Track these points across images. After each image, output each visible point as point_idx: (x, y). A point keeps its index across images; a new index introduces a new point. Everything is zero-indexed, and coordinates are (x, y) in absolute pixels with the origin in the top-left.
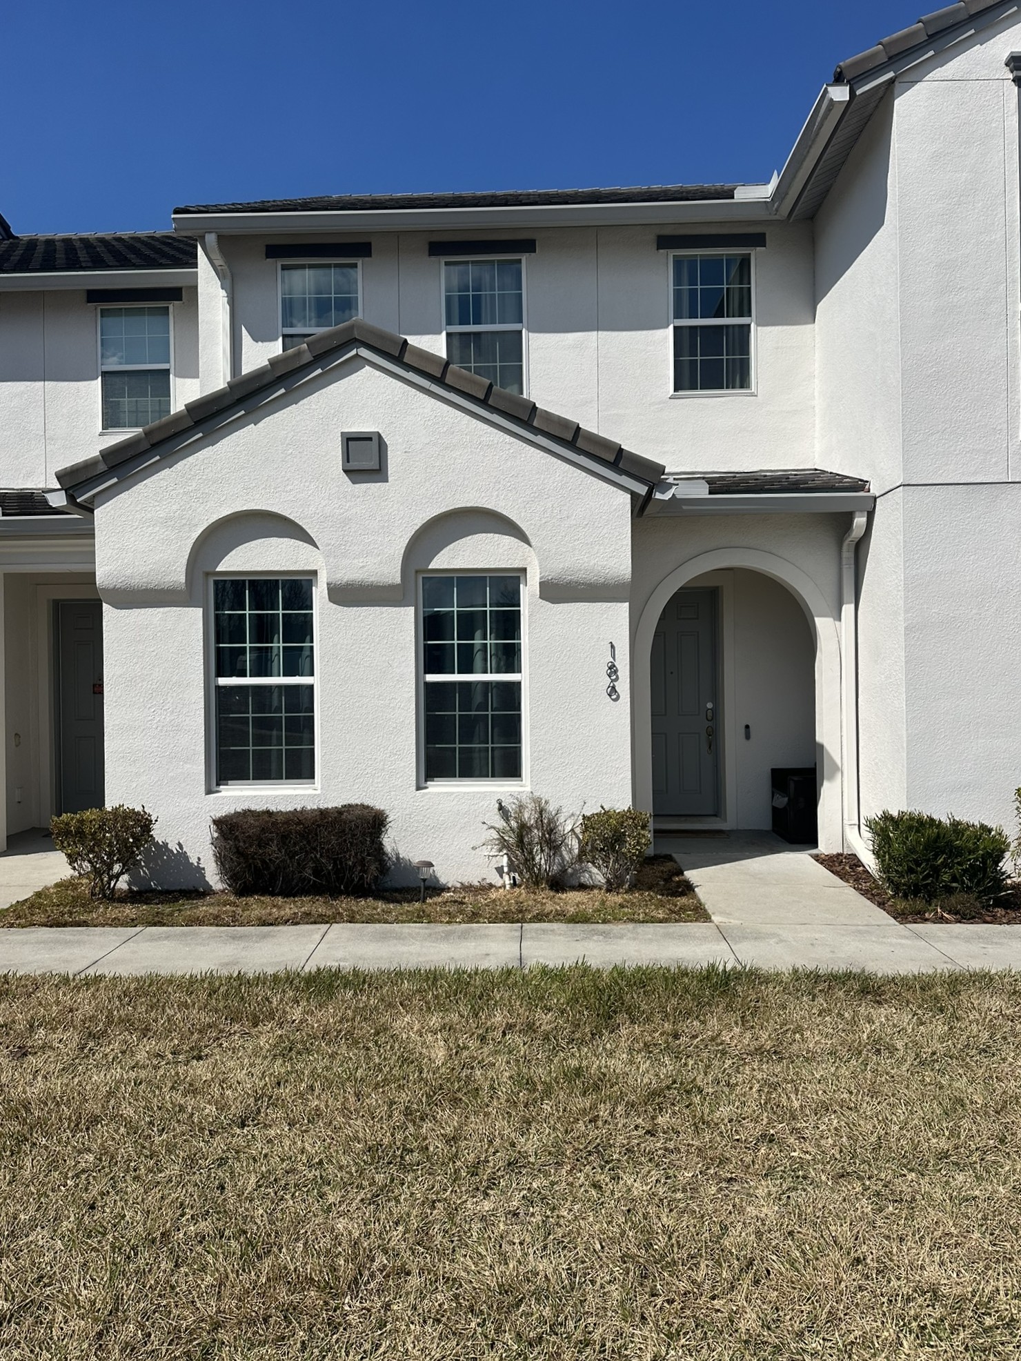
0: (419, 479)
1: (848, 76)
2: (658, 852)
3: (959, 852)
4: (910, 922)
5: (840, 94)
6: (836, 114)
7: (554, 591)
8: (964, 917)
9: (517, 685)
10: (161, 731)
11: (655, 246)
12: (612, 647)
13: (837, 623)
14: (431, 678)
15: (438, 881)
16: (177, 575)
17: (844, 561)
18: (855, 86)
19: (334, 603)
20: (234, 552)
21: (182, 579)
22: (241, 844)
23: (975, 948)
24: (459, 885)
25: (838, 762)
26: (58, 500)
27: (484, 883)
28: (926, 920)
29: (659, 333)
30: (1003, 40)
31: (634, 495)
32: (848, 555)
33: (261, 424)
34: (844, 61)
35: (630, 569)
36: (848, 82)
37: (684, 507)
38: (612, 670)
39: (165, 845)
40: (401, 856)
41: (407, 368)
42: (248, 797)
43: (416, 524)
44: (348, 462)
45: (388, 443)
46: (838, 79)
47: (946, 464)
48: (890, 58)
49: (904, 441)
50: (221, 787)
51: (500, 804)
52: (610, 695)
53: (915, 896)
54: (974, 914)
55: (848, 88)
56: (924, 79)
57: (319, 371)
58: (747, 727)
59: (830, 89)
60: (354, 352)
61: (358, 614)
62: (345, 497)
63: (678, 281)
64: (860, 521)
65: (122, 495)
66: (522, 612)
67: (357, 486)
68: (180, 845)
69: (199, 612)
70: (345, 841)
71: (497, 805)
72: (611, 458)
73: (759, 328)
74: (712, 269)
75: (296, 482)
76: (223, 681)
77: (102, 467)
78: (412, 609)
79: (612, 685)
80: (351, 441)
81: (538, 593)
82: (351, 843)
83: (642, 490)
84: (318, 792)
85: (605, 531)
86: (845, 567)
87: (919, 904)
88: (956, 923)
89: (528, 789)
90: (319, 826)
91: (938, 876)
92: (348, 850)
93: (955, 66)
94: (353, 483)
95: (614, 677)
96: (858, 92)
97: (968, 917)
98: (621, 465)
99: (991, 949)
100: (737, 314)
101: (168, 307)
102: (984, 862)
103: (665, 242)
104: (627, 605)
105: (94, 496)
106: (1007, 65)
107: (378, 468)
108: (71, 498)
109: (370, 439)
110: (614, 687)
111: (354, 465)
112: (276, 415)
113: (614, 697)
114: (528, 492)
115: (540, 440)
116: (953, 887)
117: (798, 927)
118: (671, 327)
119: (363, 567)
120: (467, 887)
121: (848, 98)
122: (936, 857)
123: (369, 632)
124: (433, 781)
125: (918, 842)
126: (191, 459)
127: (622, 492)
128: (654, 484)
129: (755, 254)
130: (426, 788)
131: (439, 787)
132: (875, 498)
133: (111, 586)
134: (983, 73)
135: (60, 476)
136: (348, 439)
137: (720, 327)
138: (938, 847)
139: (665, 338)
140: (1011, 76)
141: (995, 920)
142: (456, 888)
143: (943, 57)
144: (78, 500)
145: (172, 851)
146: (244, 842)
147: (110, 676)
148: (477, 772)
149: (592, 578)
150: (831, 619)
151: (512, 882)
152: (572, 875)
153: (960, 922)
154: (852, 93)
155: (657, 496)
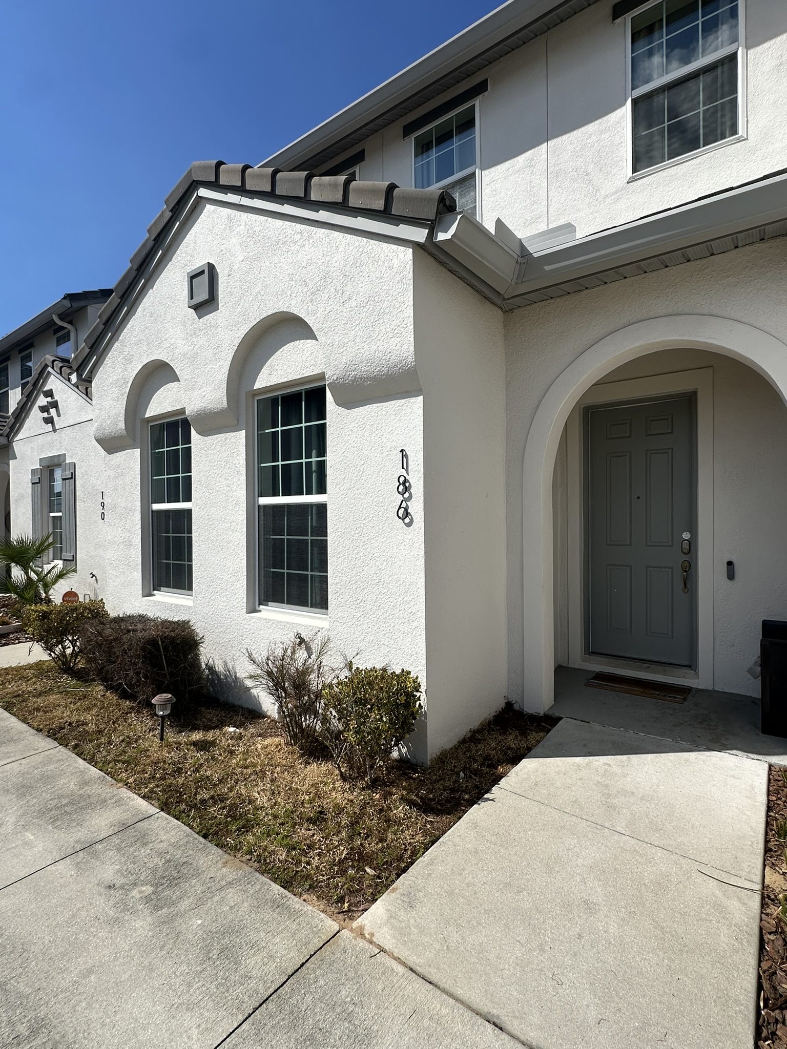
0: (237, 299)
2: (552, 712)
9: (322, 507)
11: (611, 18)
12: (403, 455)
14: (264, 501)
19: (199, 434)
20: (153, 399)
21: (122, 425)
31: (417, 248)
33: (155, 287)
37: (547, 268)
38: (405, 486)
40: (237, 675)
41: (224, 190)
43: (235, 345)
44: (192, 298)
45: (218, 270)
50: (155, 592)
52: (402, 519)
57: (178, 224)
58: (730, 564)
60: (195, 195)
61: (212, 442)
62: (196, 334)
65: (101, 368)
69: (137, 454)
72: (382, 204)
73: (750, 52)
76: (156, 507)
77: (87, 350)
78: (243, 432)
79: (404, 505)
80: (193, 279)
81: (332, 398)
83: (422, 236)
84: (192, 605)
94: (199, 318)
95: (406, 496)
98: (394, 212)
103: (622, 8)
104: (420, 398)
105: (90, 372)
107: (211, 298)
108: (80, 376)
109: (204, 271)
110: (406, 509)
111: (196, 301)
112: (162, 275)
113: (407, 521)
115: (323, 215)
118: (629, 101)
119: (205, 395)
123: (221, 459)
124: (267, 605)
126: (125, 330)
127: (402, 248)
128: (433, 222)
130: (259, 611)
137: (694, 74)
149: (375, 371)
155: (441, 236)
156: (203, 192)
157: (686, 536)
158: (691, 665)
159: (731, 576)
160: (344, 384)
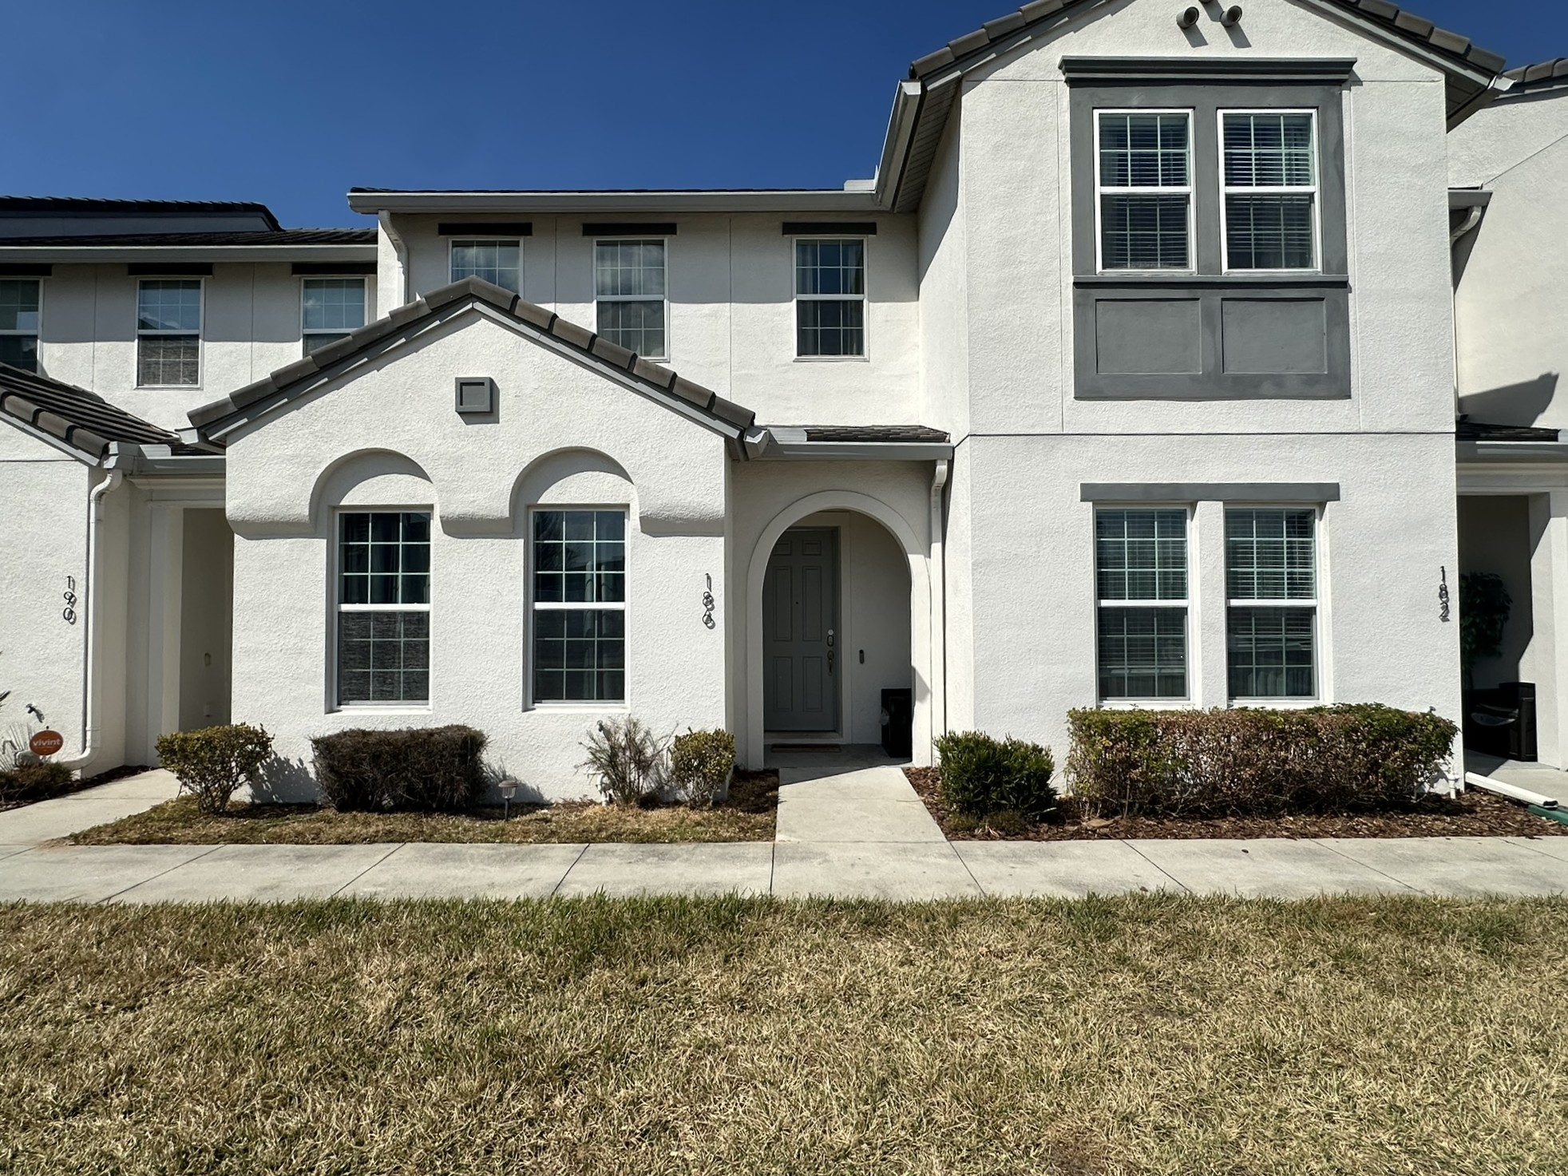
0: (527, 421)
1: (920, 73)
2: (768, 767)
3: (1008, 771)
4: (959, 839)
5: (913, 89)
6: (913, 108)
7: (656, 526)
8: (1008, 834)
9: (621, 613)
10: (285, 653)
11: (781, 231)
12: (709, 578)
13: (928, 559)
14: (540, 606)
15: (542, 797)
16: (301, 509)
17: (933, 505)
18: (926, 83)
19: (449, 535)
20: (356, 488)
21: (306, 512)
22: (336, 763)
23: (1004, 869)
24: (561, 801)
25: (929, 685)
26: (191, 438)
27: (585, 800)
28: (974, 836)
29: (784, 306)
30: (1056, 46)
31: (728, 439)
32: (936, 499)
34: (916, 60)
35: (723, 506)
36: (921, 78)
37: (786, 454)
38: (709, 600)
39: (287, 761)
41: (518, 321)
42: (364, 716)
43: (524, 462)
44: (461, 404)
45: (500, 387)
46: (913, 77)
47: (1009, 417)
48: (957, 59)
49: (970, 396)
50: (342, 707)
51: (601, 725)
52: (706, 624)
53: (969, 812)
54: (1017, 830)
55: (919, 84)
56: (990, 78)
57: (438, 322)
58: (861, 652)
59: (904, 84)
60: (470, 306)
61: (470, 546)
62: (459, 437)
63: (802, 262)
64: (941, 468)
65: (253, 435)
66: (626, 545)
67: (470, 426)
68: (301, 761)
69: (322, 543)
70: (434, 761)
71: (598, 727)
72: (705, 404)
73: (871, 304)
74: (830, 253)
75: (413, 423)
76: (346, 608)
77: (233, 409)
78: (521, 542)
79: (708, 613)
80: (463, 385)
81: (639, 527)
82: (441, 764)
83: (734, 434)
84: (431, 713)
85: (700, 470)
86: (933, 510)
87: (972, 821)
88: (1000, 839)
89: (628, 711)
90: (409, 746)
91: (988, 793)
92: (437, 770)
93: (1014, 68)
94: (467, 424)
95: (710, 606)
96: (929, 88)
97: (1012, 833)
98: (713, 411)
99: (1020, 870)
100: (853, 291)
101: (363, 280)
102: (1028, 781)
103: (789, 228)
104: (722, 539)
105: (226, 435)
106: (1060, 68)
107: (488, 410)
108: (203, 436)
109: (483, 384)
110: (709, 616)
111: (466, 408)
112: (398, 362)
113: (710, 625)
114: (630, 433)
115: (640, 386)
116: (1003, 804)
117: (850, 845)
118: (795, 301)
119: (474, 501)
120: (569, 803)
121: (919, 93)
122: (987, 776)
123: (481, 562)
124: (540, 703)
125: (970, 761)
126: (317, 402)
127: (716, 435)
128: (745, 429)
129: (868, 240)
130: (534, 709)
131: (548, 709)
132: (954, 448)
133: (240, 519)
134: (1040, 74)
135: (192, 416)
136: (462, 384)
137: (838, 302)
138: (989, 767)
139: (788, 312)
140: (1064, 78)
141: (1038, 837)
142: (558, 804)
143: (1004, 59)
144: (210, 439)
145: (293, 767)
146: (339, 762)
147: (239, 602)
148: (586, 696)
149: (687, 514)
150: (923, 556)
151: (608, 799)
152: (668, 792)
153: (1004, 839)
154: (924, 88)
155: (749, 439)
156: (479, 306)
157: (831, 632)
158: (836, 729)
159: (862, 661)
160: (656, 519)
